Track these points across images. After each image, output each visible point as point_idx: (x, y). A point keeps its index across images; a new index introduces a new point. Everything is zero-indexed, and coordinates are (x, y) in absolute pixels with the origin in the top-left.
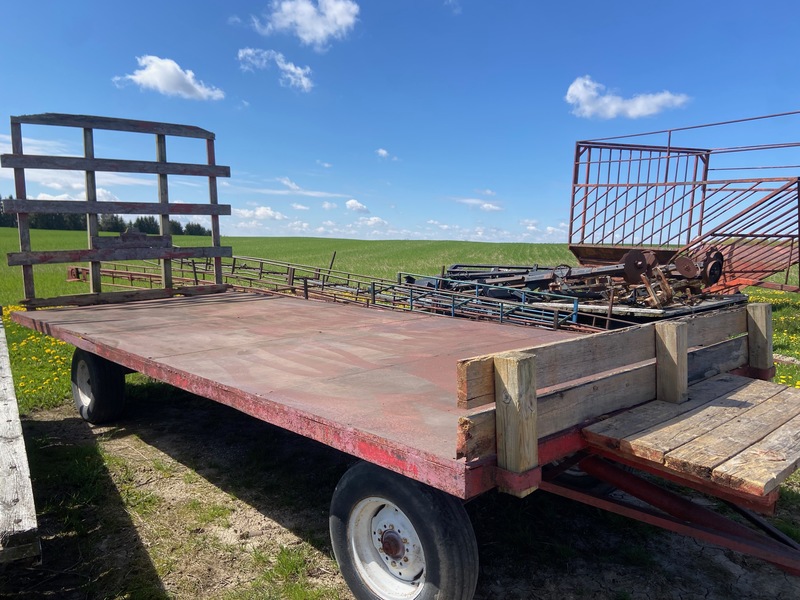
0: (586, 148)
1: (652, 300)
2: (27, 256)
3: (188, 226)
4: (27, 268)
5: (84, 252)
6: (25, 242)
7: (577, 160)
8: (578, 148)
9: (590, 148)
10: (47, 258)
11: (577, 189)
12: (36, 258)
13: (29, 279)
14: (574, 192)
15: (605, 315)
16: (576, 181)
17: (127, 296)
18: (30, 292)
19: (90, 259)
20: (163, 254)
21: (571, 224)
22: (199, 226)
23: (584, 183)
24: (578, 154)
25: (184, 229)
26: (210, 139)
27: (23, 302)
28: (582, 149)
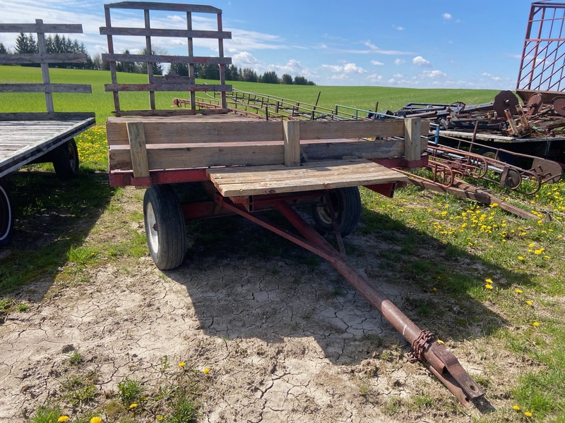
0: (540, 8)
1: (511, 131)
2: (115, 86)
3: (296, 79)
4: (115, 93)
5: (145, 85)
6: (114, 78)
7: (531, 18)
8: (533, 8)
9: (544, 8)
10: (125, 88)
11: (528, 42)
12: (119, 87)
13: (116, 99)
14: (526, 45)
15: (470, 140)
16: (528, 36)
17: (169, 113)
18: (117, 107)
19: (149, 89)
20: (190, 88)
21: (521, 72)
22: (303, 78)
23: (536, 38)
24: (533, 13)
25: (294, 80)
26: (219, 13)
27: (113, 112)
28: (536, 9)
